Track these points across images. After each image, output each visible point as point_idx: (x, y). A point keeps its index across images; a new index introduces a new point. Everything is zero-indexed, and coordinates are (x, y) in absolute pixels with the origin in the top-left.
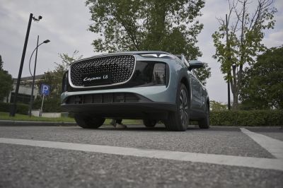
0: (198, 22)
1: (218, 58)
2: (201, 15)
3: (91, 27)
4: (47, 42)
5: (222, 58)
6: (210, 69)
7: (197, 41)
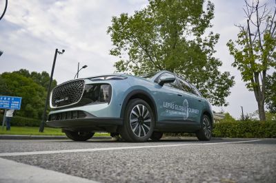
0: (212, 33)
1: (238, 66)
2: (211, 26)
3: (111, 51)
4: (85, 67)
5: (242, 65)
6: (233, 77)
7: (215, 52)
